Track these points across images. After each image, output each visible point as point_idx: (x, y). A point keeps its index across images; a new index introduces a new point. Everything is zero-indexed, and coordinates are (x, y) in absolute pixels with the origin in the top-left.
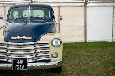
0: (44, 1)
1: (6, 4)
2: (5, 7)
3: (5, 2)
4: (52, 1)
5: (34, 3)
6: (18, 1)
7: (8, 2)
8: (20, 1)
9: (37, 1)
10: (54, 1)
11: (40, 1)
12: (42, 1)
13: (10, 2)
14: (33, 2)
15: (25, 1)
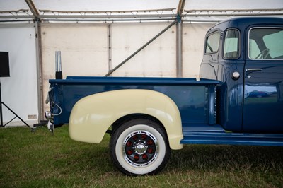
0: (214, 11)
1: (111, 19)
2: (109, 26)
3: (111, 12)
4: (235, 11)
5: (185, 16)
6: (145, 11)
7: (120, 14)
8: (150, 11)
9: (195, 11)
10: (239, 11)
11: (201, 11)
12: (208, 11)
13: (124, 12)
14: (184, 13)
15: (163, 10)
